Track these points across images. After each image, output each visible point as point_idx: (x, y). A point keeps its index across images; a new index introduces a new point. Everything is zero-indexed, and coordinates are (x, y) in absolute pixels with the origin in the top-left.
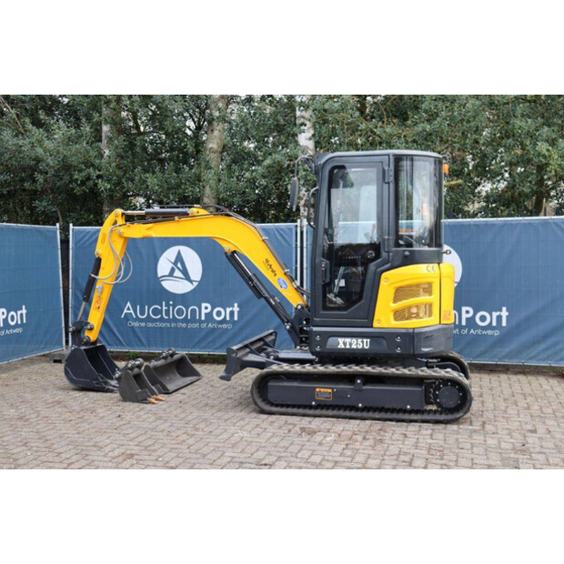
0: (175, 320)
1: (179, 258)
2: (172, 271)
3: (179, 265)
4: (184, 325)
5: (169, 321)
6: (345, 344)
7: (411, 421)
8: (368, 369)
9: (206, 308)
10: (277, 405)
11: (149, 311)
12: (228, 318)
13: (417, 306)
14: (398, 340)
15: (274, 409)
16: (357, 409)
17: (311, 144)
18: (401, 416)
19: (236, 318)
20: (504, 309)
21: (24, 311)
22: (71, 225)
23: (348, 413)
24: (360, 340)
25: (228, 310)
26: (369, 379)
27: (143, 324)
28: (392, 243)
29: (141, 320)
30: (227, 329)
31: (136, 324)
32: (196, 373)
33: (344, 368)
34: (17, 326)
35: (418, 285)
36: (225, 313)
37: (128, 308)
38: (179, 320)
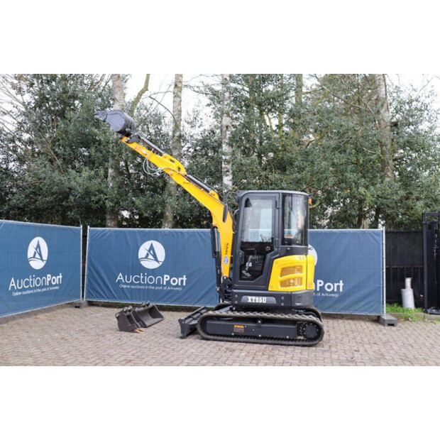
0: (148, 284)
1: (152, 248)
2: (148, 255)
3: (152, 252)
4: (153, 288)
5: (144, 285)
6: (252, 300)
7: (289, 345)
8: (265, 315)
9: (166, 278)
10: (211, 335)
11: (132, 278)
12: (180, 284)
13: (294, 279)
14: (283, 298)
15: (209, 337)
16: (258, 338)
17: (230, 183)
18: (283, 342)
19: (184, 284)
20: (341, 281)
21: (61, 277)
22: (89, 227)
23: (252, 340)
24: (260, 298)
25: (180, 279)
26: (265, 320)
27: (129, 286)
28: (280, 243)
29: (127, 284)
30: (178, 291)
31: (125, 286)
32: (161, 316)
33: (251, 314)
34: (56, 285)
35: (294, 267)
36: (178, 281)
37: (120, 277)
38: (150, 285)
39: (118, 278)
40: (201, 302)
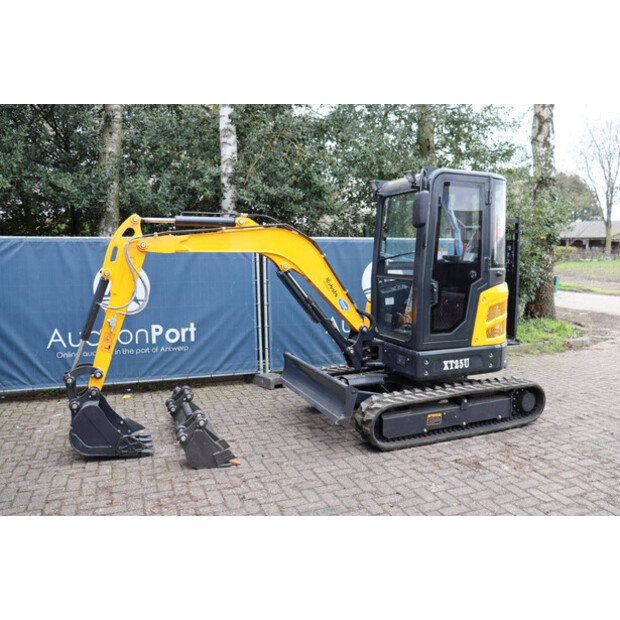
4: (131, 351)
9: (156, 330)
12: (183, 340)
14: (491, 355)
15: (392, 445)
19: (193, 339)
25: (184, 331)
26: (473, 397)
28: (490, 264)
29: (74, 350)
30: (182, 352)
31: (68, 355)
36: (180, 334)
37: (55, 337)
38: (124, 346)
39: (52, 340)
40: (225, 367)
